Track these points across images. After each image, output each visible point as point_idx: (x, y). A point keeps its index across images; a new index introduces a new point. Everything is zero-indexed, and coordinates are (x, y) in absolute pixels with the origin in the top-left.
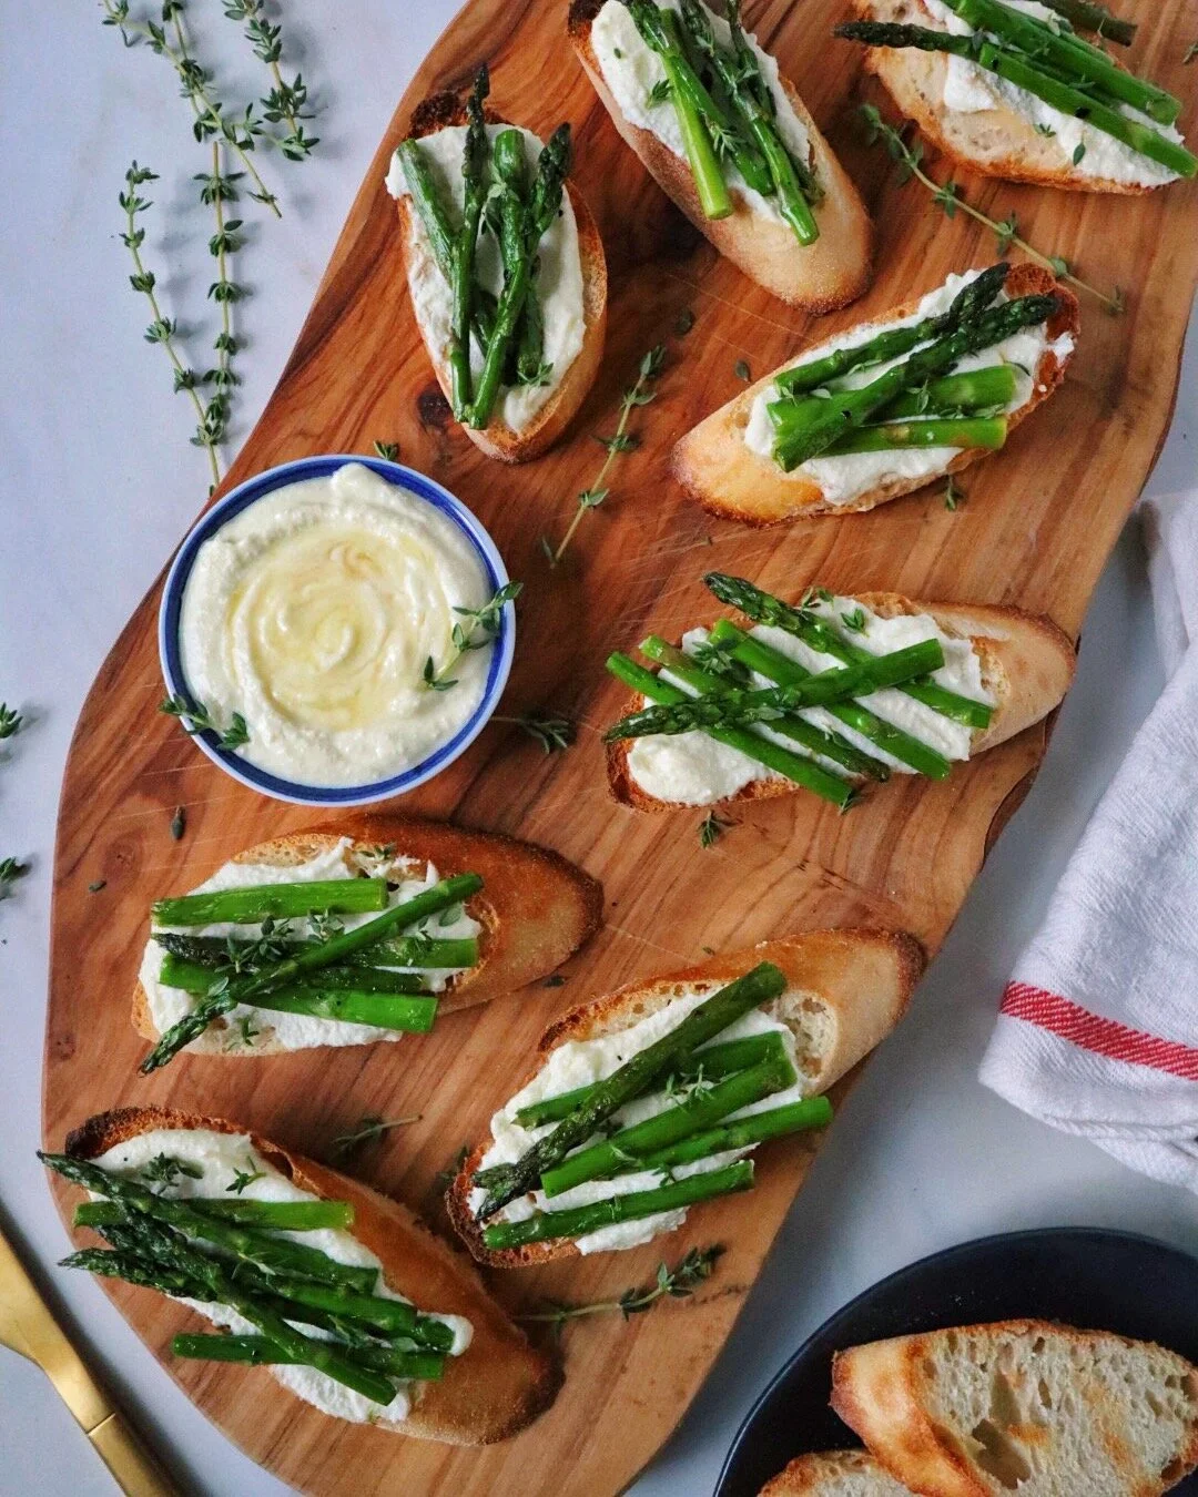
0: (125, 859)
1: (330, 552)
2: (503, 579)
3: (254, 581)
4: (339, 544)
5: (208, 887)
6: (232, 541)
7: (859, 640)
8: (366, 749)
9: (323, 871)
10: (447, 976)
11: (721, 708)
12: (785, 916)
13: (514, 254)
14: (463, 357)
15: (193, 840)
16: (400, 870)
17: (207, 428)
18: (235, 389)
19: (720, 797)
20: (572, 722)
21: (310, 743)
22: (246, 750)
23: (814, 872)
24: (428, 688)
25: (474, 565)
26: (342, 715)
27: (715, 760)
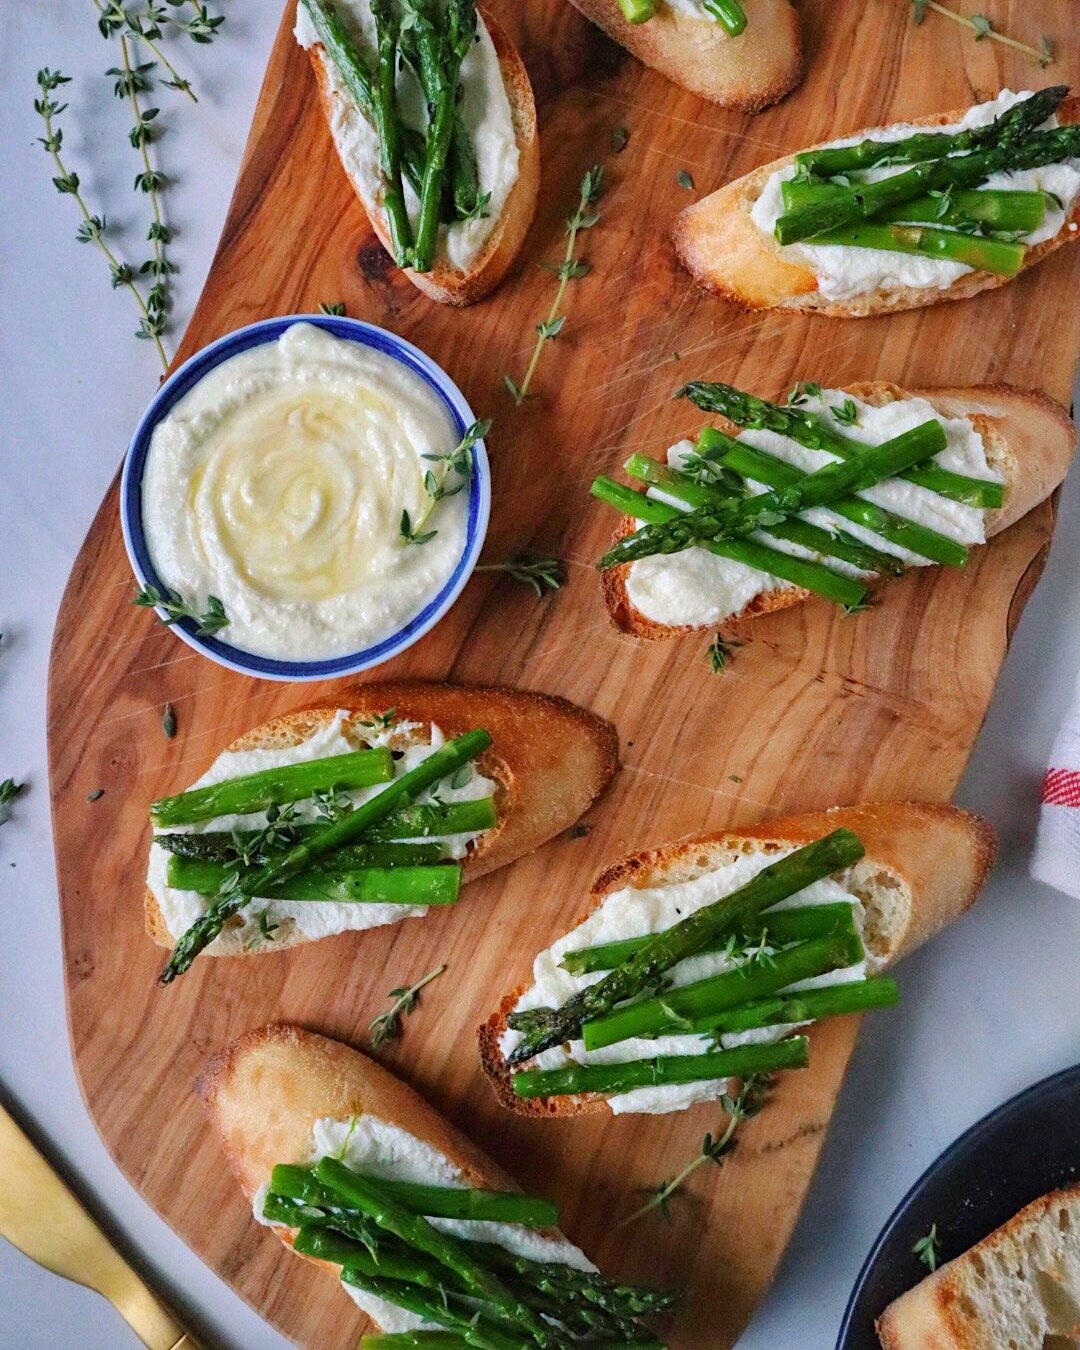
0: (120, 763)
1: (287, 417)
2: (469, 419)
3: (213, 457)
4: (294, 408)
5: (206, 781)
6: (185, 420)
7: (851, 432)
8: (351, 616)
9: (322, 748)
10: (466, 841)
11: (717, 519)
12: (810, 731)
13: (435, 84)
14: (397, 200)
15: (187, 736)
16: (403, 736)
17: (151, 319)
18: (173, 277)
19: (728, 614)
20: (561, 562)
21: (293, 616)
22: (228, 634)
23: (834, 683)
24: (408, 543)
25: (437, 409)
26: (321, 583)
27: (718, 577)
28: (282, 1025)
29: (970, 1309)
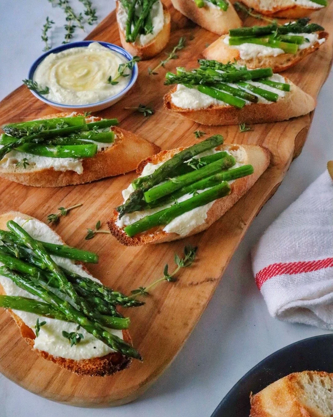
1: (84, 57)
3: (60, 62)
4: (87, 56)
8: (86, 96)
10: (103, 146)
16: (91, 120)
21: (69, 92)
24: (109, 83)
26: (80, 88)
27: (200, 97)
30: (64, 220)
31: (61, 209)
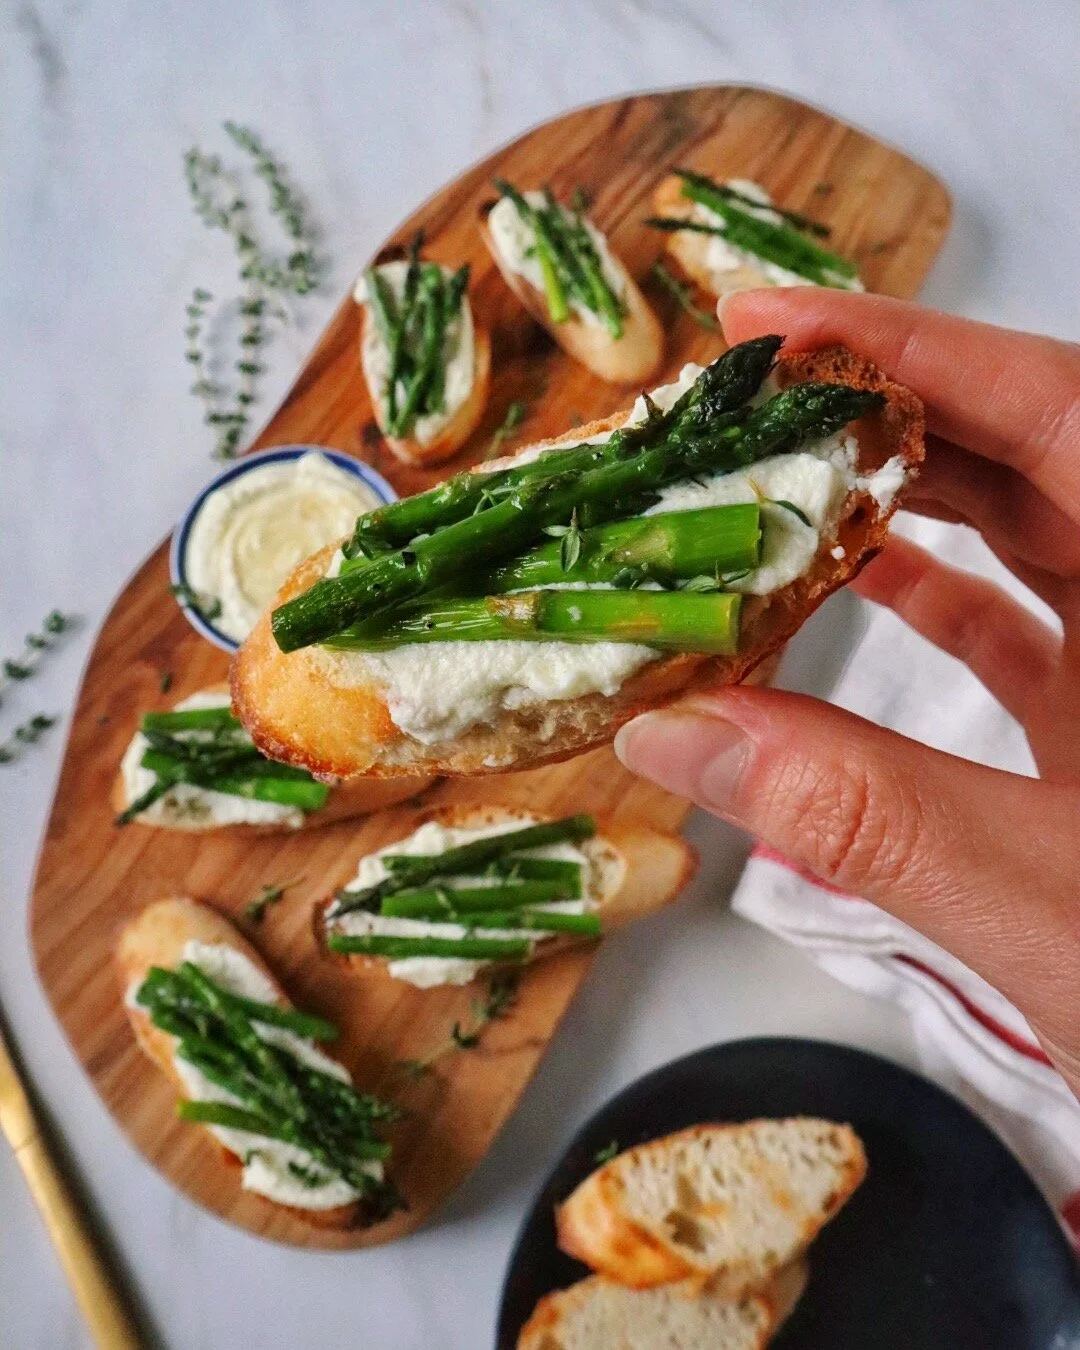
1: (293, 504)
4: (298, 500)
6: (230, 493)
14: (391, 392)
15: (175, 693)
17: (223, 448)
18: (243, 426)
22: (221, 622)
28: (182, 893)
29: (621, 1184)
30: (273, 912)
31: (267, 888)
